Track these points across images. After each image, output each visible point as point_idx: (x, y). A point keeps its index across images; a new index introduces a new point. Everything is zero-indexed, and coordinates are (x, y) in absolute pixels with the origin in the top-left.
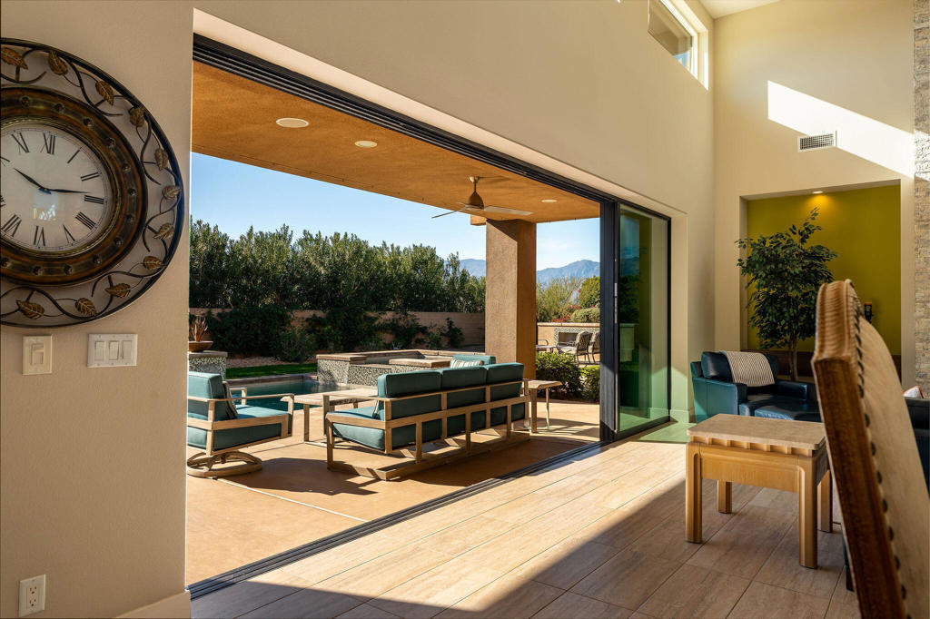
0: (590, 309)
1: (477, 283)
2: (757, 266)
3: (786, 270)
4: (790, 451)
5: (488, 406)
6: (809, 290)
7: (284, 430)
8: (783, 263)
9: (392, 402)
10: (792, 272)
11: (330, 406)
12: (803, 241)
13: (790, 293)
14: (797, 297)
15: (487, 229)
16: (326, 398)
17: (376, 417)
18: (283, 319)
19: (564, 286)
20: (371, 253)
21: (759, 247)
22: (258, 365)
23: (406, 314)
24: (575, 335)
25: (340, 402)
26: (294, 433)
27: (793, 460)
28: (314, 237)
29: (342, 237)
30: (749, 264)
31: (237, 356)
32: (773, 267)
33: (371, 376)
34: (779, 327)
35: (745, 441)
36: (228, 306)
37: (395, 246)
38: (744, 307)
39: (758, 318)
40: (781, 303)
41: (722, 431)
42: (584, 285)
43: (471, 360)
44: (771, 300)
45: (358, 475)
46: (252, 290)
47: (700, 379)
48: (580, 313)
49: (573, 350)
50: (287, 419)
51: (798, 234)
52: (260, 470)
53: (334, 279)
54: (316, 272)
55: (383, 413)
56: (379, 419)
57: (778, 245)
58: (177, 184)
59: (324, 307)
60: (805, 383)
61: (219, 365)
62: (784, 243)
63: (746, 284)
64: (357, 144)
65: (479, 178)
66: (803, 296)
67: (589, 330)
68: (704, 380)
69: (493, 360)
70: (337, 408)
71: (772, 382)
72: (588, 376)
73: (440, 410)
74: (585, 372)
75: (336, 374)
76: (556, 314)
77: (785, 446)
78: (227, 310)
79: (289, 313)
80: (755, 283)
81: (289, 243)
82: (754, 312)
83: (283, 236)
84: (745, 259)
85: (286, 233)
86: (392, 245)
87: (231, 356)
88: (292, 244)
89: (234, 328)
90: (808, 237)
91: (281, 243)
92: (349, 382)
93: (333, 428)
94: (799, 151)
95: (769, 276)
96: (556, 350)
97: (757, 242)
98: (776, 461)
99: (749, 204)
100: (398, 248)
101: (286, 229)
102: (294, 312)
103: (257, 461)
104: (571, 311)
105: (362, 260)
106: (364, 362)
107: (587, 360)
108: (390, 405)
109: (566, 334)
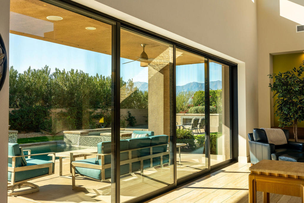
0: (198, 107)
1: (142, 94)
2: (278, 87)
3: (292, 89)
4: (297, 177)
5: (151, 157)
6: (302, 98)
7: (51, 170)
8: (290, 86)
9: (105, 156)
10: (295, 90)
11: (73, 158)
12: (299, 75)
13: (294, 100)
14: (297, 102)
15: (149, 68)
16: (71, 154)
17: (97, 163)
18: (45, 113)
19: (185, 95)
20: (90, 80)
21: (278, 78)
22: (33, 137)
23: (107, 110)
24: (191, 119)
25: (78, 156)
26: (55, 172)
27: (299, 182)
28: (62, 72)
29: (75, 71)
30: (274, 86)
31: (22, 132)
32: (286, 87)
33: (91, 142)
34: (289, 116)
35: (276, 173)
36: (17, 107)
37: (103, 76)
38: (272, 106)
39: (279, 112)
40: (290, 105)
41: (265, 169)
42: (194, 95)
43: (142, 134)
44: (285, 103)
45: (89, 193)
46: (30, 99)
47: (252, 142)
48: (193, 109)
49: (190, 127)
50: (52, 165)
51: (297, 72)
52: (38, 191)
53: (71, 93)
54: (62, 89)
55: (100, 161)
56: (98, 164)
57: (288, 77)
58: (3, 53)
59: (67, 107)
60: (301, 143)
61: (14, 137)
62: (290, 76)
63: (273, 96)
64: (86, 28)
65: (146, 44)
66: (300, 101)
67: (198, 117)
68: (254, 142)
69: (153, 133)
70: (77, 159)
71: (286, 143)
72: (198, 140)
73: (129, 159)
74: (197, 138)
75: (73, 141)
76: (181, 109)
77: (295, 175)
78: (17, 109)
79: (48, 110)
80: (277, 95)
81: (49, 74)
82: (277, 109)
83: (46, 71)
84: (272, 84)
85: (47, 70)
86: (101, 75)
87: (19, 132)
88: (50, 75)
89: (21, 118)
90: (301, 73)
91: (44, 75)
92: (80, 144)
93: (75, 169)
94: (297, 32)
95: (284, 92)
96: (182, 128)
97: (278, 75)
98: (291, 182)
99: (274, 58)
100: (104, 77)
101: (47, 67)
102: (51, 109)
103: (36, 187)
104: (189, 107)
105: (85, 84)
106: (87, 134)
107: (197, 132)
108: (104, 158)
109: (186, 119)
